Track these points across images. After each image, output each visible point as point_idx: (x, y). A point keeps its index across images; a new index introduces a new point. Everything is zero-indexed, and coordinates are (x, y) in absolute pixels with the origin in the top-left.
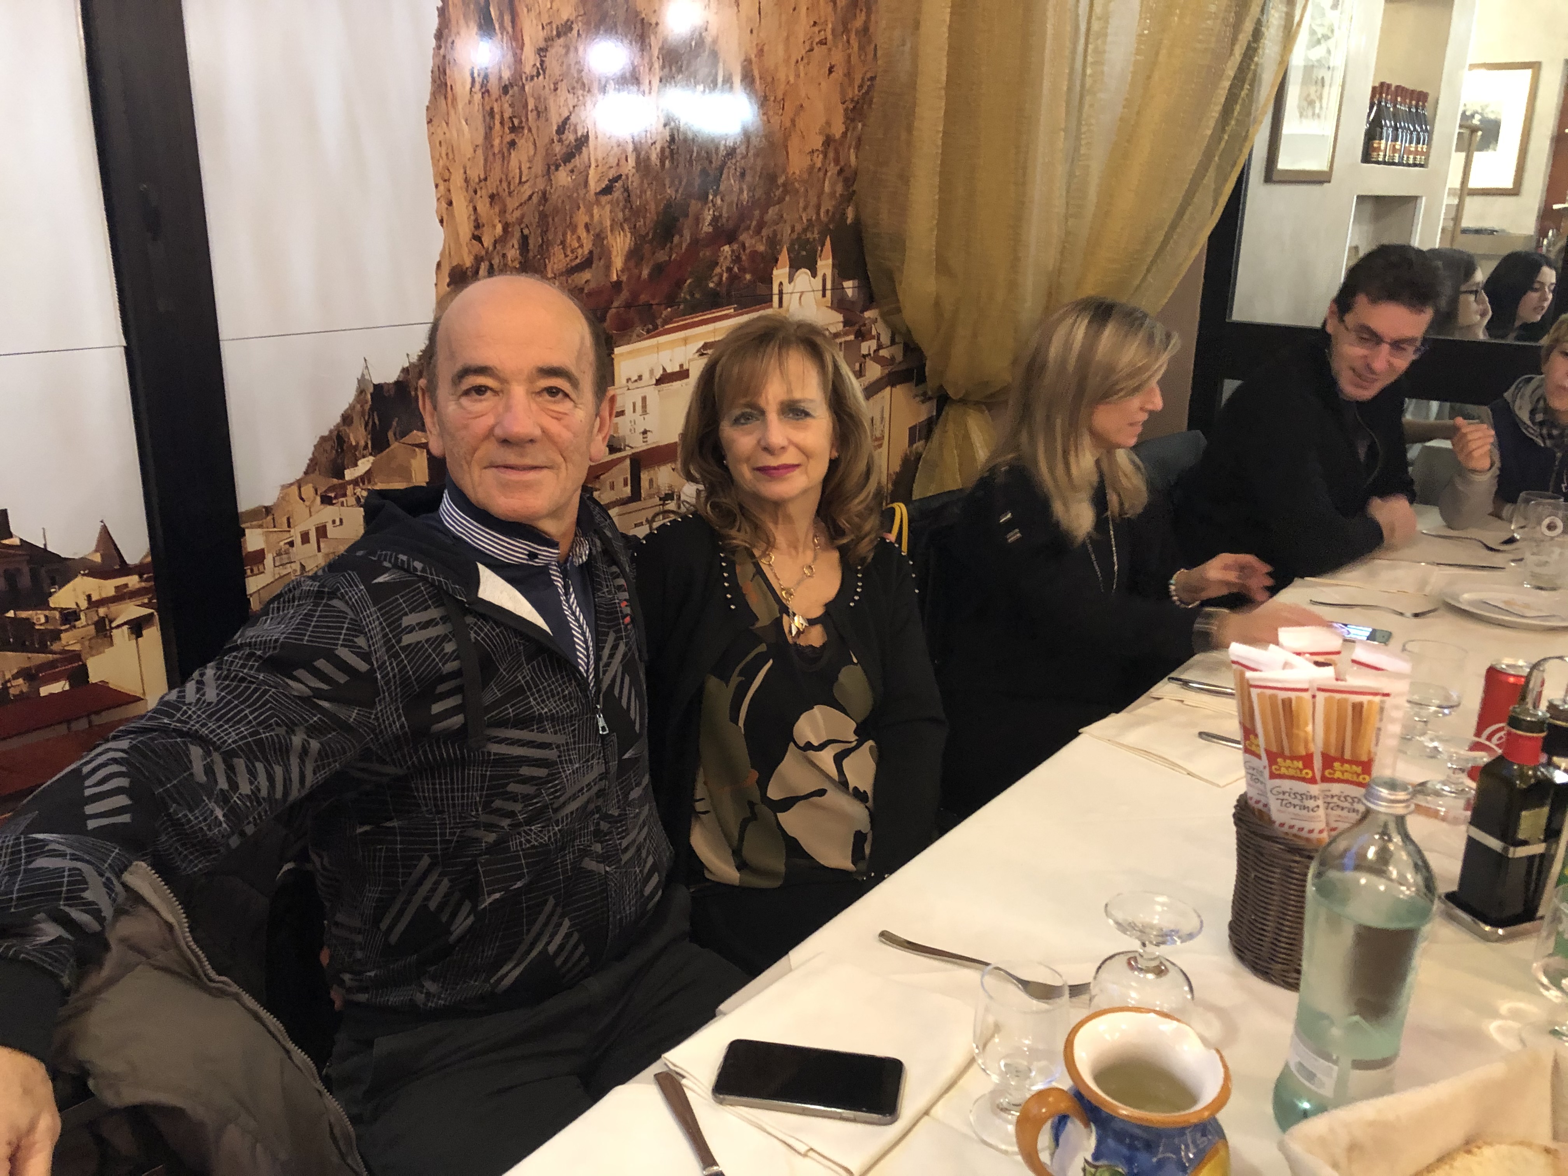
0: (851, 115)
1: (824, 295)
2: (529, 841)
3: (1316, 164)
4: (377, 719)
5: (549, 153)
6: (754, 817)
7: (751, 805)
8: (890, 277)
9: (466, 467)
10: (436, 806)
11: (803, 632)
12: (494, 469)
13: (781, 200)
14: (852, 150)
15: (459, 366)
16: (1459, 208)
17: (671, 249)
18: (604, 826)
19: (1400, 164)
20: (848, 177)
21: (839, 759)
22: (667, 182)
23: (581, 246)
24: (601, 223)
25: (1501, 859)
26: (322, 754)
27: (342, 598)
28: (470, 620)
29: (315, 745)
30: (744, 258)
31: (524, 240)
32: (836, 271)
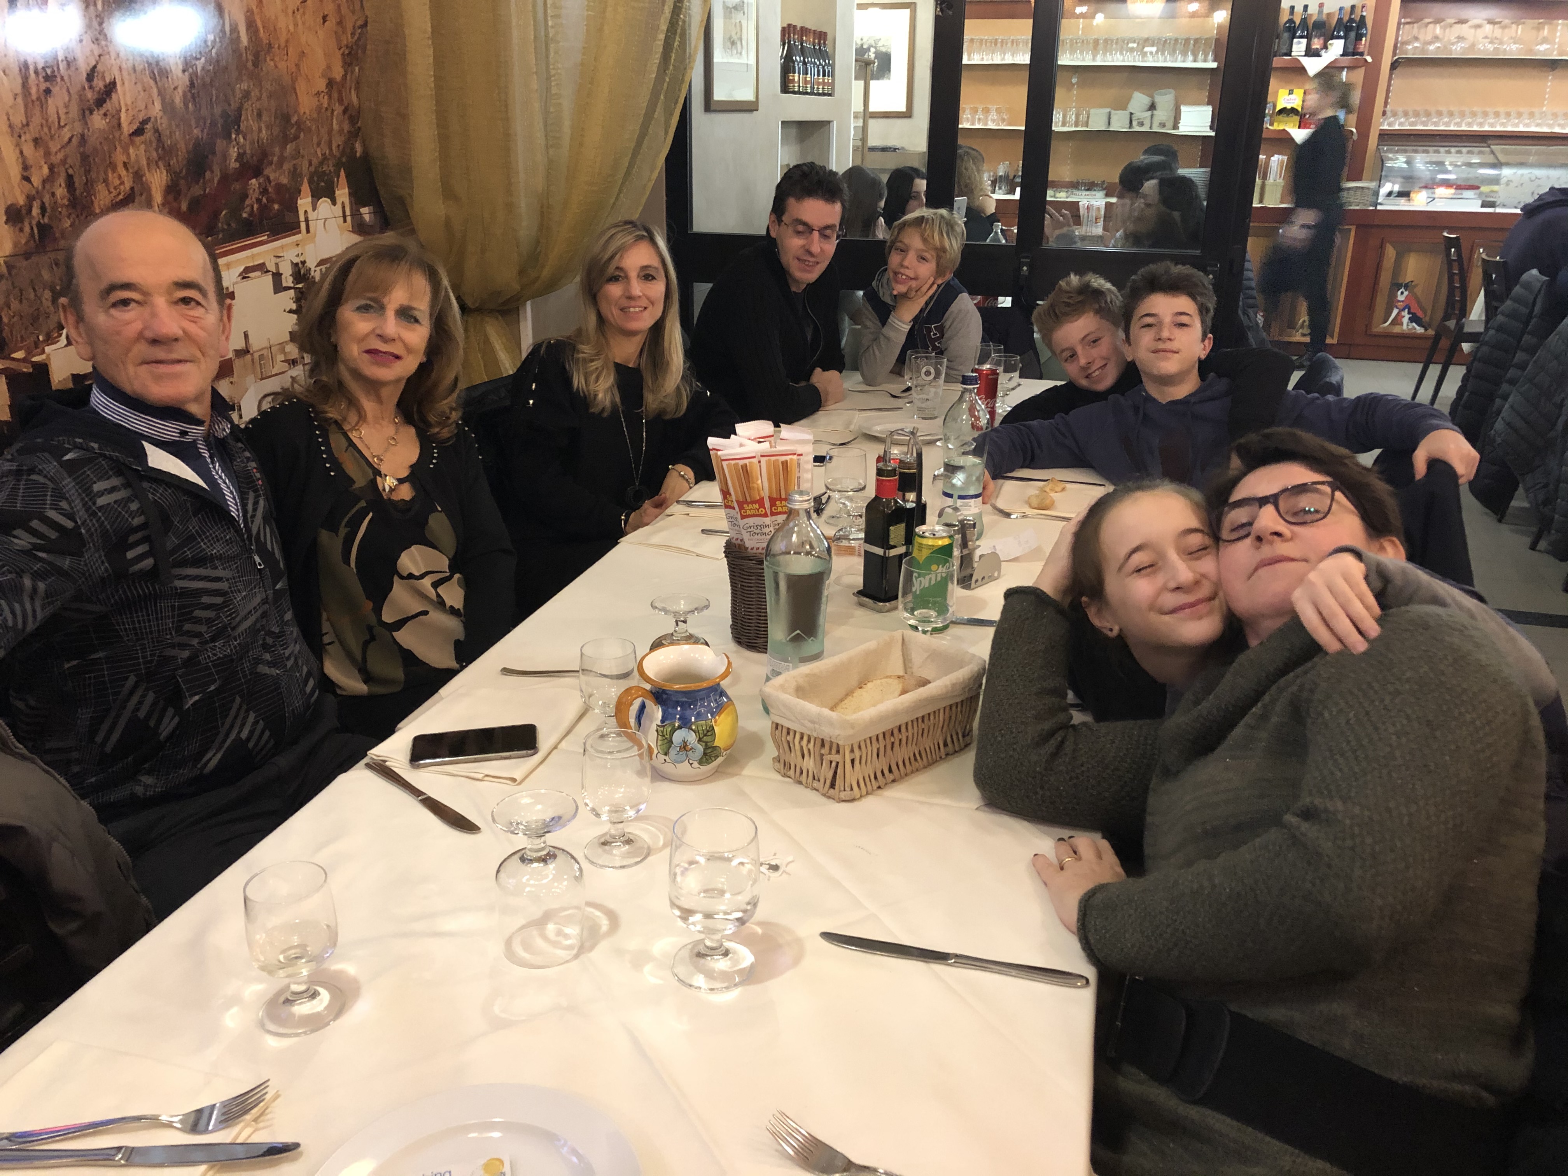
0: (348, 60)
1: (345, 221)
2: (215, 655)
3: (746, 94)
4: (86, 565)
5: (82, 98)
6: (373, 638)
7: (370, 629)
8: (403, 203)
9: (121, 365)
10: (136, 634)
11: (394, 490)
12: (146, 366)
13: (296, 137)
14: (353, 91)
15: (104, 285)
16: (864, 129)
17: (204, 183)
18: (269, 640)
19: (812, 93)
20: (353, 115)
21: (436, 585)
22: (193, 123)
23: (122, 183)
24: (137, 161)
25: (884, 559)
26: (48, 595)
27: (40, 473)
28: (145, 485)
29: (41, 586)
30: (270, 190)
31: (70, 179)
32: (353, 199)
